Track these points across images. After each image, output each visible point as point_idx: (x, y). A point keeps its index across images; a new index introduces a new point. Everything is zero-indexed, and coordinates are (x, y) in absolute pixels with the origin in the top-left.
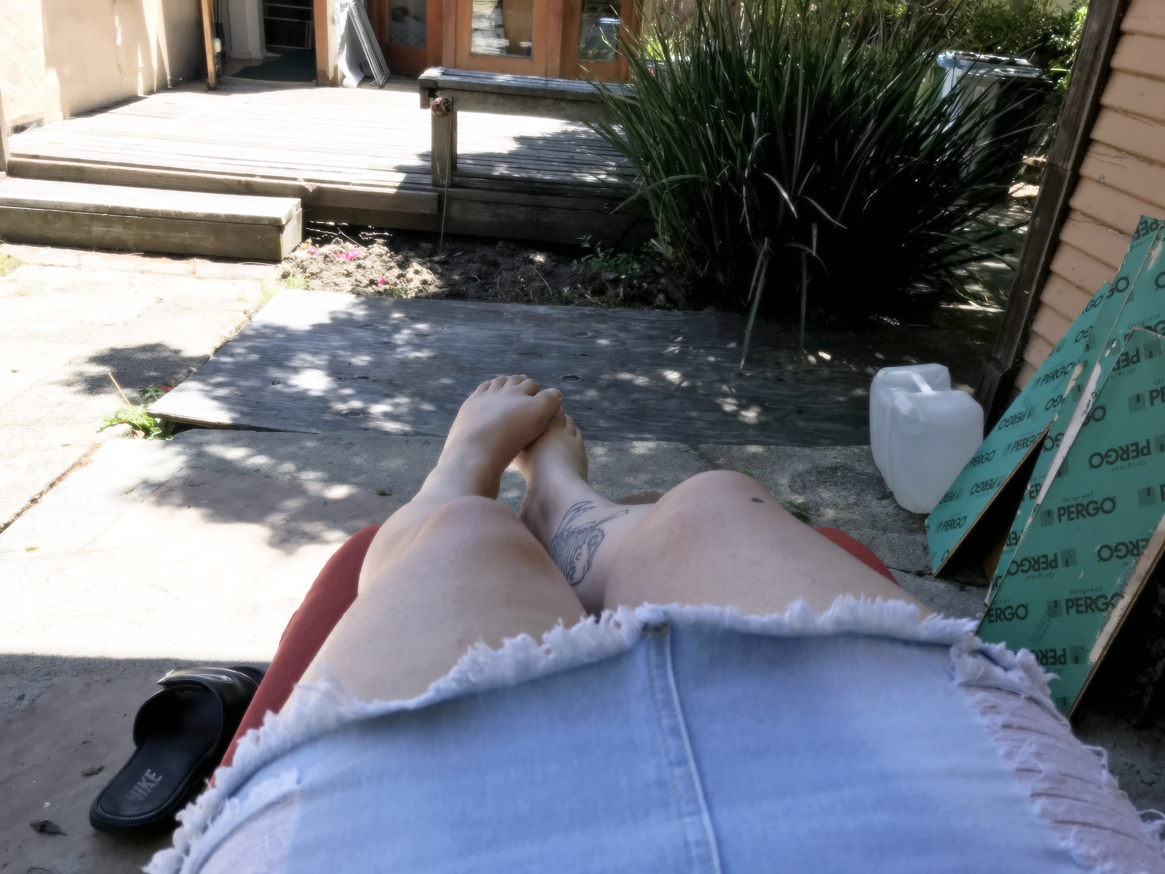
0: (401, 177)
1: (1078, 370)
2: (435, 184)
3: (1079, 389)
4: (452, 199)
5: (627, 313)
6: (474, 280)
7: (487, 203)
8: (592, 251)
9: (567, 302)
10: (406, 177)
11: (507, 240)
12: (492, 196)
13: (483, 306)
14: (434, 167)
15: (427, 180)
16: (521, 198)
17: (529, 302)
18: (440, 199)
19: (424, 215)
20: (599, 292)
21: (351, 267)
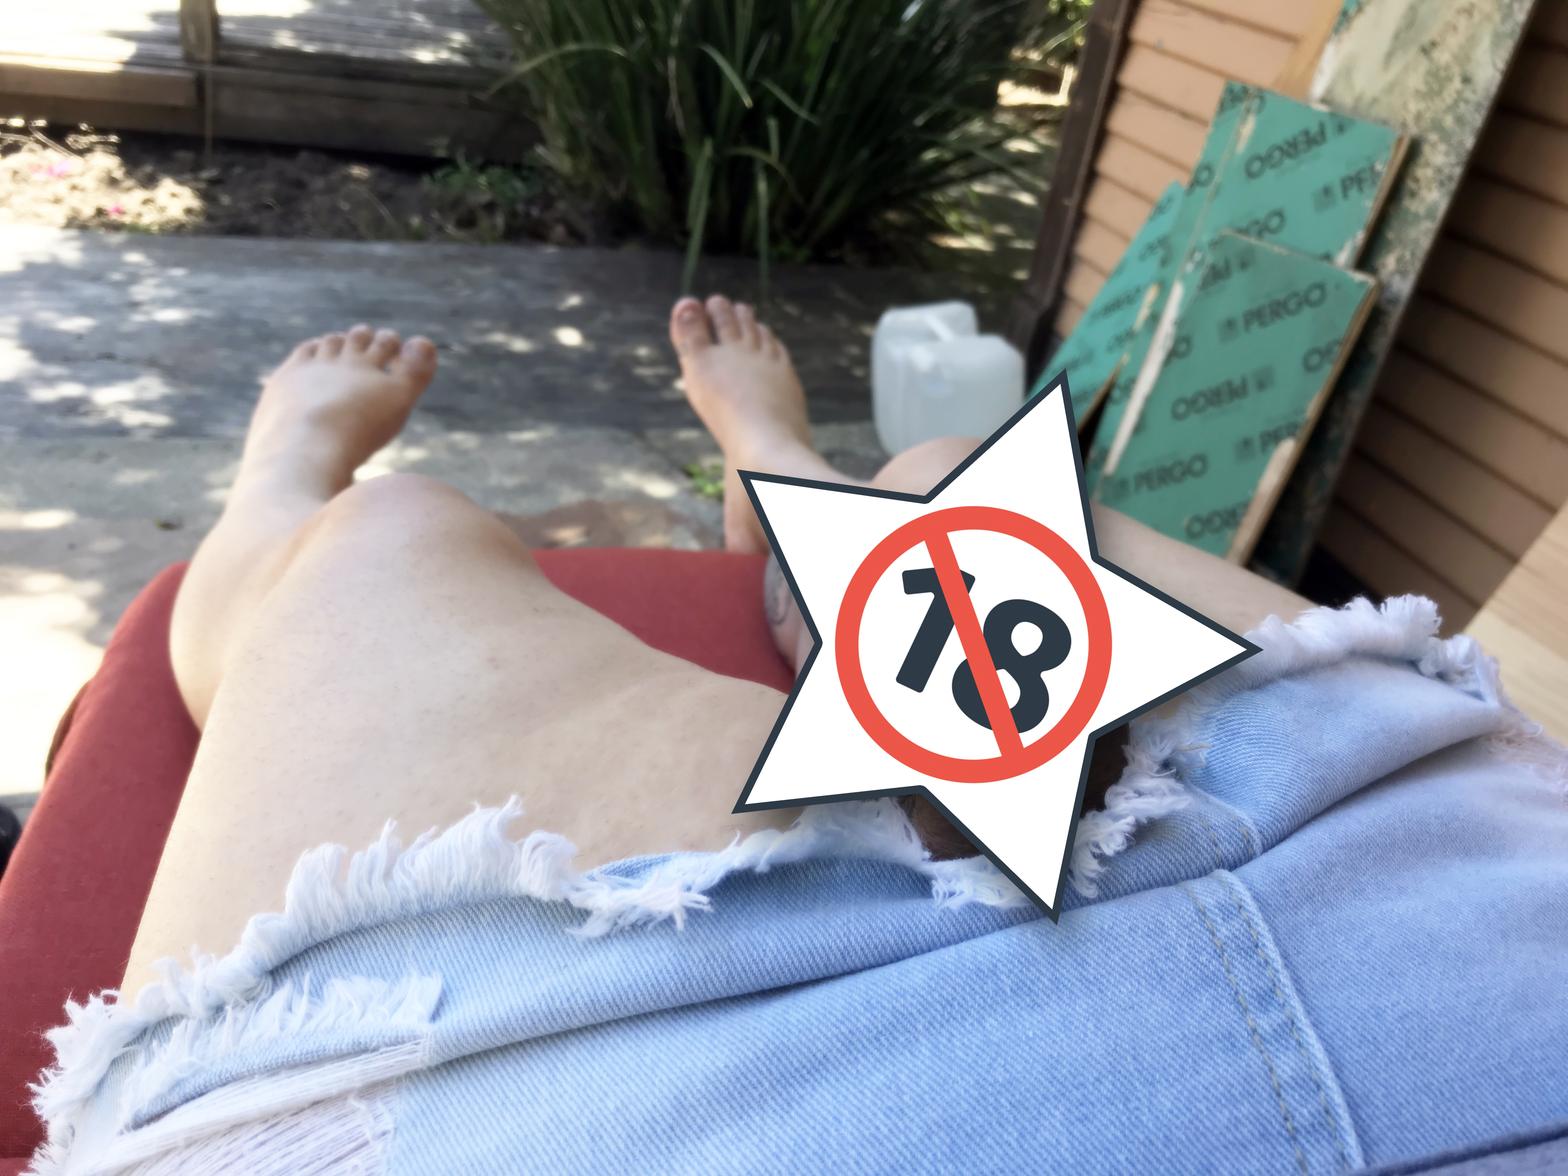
0: (129, 50)
1: (1151, 295)
2: (189, 58)
3: (1154, 319)
4: (219, 83)
5: (512, 252)
6: (269, 207)
7: (277, 90)
8: (449, 162)
9: (418, 237)
10: (138, 49)
11: (315, 149)
12: (285, 79)
13: (288, 245)
14: (184, 31)
15: (175, 52)
16: (331, 84)
17: (360, 238)
18: (200, 83)
19: (174, 109)
20: (467, 222)
21: (61, 188)
